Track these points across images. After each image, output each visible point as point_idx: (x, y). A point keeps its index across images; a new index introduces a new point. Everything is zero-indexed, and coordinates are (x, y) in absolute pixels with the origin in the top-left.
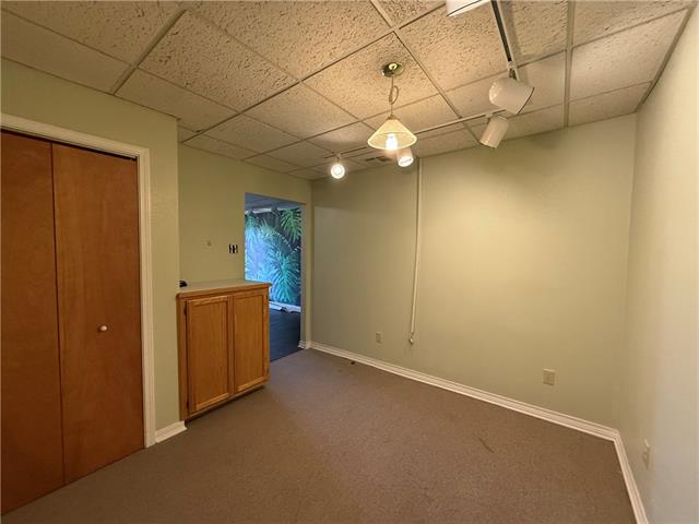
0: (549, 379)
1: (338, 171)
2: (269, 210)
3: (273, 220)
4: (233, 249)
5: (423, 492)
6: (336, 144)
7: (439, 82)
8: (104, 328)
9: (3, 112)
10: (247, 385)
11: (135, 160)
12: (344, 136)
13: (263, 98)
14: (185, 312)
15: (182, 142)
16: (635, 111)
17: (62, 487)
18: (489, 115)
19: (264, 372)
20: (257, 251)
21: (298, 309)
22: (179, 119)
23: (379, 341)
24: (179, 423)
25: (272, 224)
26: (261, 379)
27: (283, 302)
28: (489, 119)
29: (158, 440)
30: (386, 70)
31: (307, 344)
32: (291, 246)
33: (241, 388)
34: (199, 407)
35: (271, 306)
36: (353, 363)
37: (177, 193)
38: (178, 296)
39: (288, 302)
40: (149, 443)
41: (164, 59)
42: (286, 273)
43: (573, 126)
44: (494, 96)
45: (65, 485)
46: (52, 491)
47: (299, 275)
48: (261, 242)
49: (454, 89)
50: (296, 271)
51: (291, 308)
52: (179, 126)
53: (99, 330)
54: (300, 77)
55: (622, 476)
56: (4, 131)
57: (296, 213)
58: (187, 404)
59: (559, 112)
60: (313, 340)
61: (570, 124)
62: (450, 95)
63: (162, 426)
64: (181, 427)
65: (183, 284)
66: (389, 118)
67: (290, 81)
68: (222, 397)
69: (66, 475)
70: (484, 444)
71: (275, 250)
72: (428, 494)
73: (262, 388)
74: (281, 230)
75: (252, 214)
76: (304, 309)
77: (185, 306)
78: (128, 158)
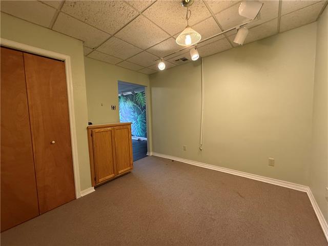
0: (272, 163)
1: (162, 66)
2: (130, 93)
3: (132, 98)
4: (113, 108)
5: (210, 216)
6: (160, 52)
7: (211, 8)
8: (54, 142)
9: (1, 37)
10: (123, 171)
11: (64, 61)
12: (164, 47)
13: (123, 25)
14: (92, 135)
15: (86, 56)
16: (317, 20)
17: (38, 216)
18: (237, 27)
19: (131, 165)
20: (125, 113)
21: (146, 139)
22: (84, 42)
23: (185, 150)
24: (91, 188)
25: (132, 100)
26: (129, 168)
27: (139, 136)
28: (238, 30)
29: (82, 195)
30: (184, 3)
31: (151, 153)
32: (141, 109)
33: (120, 172)
34: (100, 180)
35: (132, 138)
36: (173, 161)
37: (84, 77)
38: (88, 127)
39: (141, 136)
40: (78, 197)
41: (72, 5)
42: (140, 123)
43: (282, 32)
44: (241, 10)
45: (40, 215)
46: (34, 218)
47: (145, 123)
48: (127, 108)
49: (219, 13)
50: (144, 121)
51: (143, 139)
52: (84, 46)
53: (51, 143)
54: (141, 10)
55: (313, 208)
56: (2, 47)
57: (143, 93)
58: (95, 179)
59: (274, 24)
60: (153, 151)
61: (281, 31)
62: (217, 16)
63: (83, 189)
64: (92, 190)
65: (90, 124)
66: (186, 27)
67: (136, 13)
68: (111, 176)
69: (40, 211)
70: (239, 194)
71: (134, 112)
72: (213, 217)
73: (130, 172)
74: (136, 103)
75: (122, 95)
76: (148, 139)
77: (92, 132)
78: (60, 61)
